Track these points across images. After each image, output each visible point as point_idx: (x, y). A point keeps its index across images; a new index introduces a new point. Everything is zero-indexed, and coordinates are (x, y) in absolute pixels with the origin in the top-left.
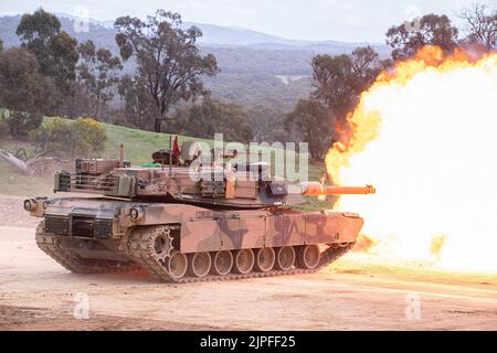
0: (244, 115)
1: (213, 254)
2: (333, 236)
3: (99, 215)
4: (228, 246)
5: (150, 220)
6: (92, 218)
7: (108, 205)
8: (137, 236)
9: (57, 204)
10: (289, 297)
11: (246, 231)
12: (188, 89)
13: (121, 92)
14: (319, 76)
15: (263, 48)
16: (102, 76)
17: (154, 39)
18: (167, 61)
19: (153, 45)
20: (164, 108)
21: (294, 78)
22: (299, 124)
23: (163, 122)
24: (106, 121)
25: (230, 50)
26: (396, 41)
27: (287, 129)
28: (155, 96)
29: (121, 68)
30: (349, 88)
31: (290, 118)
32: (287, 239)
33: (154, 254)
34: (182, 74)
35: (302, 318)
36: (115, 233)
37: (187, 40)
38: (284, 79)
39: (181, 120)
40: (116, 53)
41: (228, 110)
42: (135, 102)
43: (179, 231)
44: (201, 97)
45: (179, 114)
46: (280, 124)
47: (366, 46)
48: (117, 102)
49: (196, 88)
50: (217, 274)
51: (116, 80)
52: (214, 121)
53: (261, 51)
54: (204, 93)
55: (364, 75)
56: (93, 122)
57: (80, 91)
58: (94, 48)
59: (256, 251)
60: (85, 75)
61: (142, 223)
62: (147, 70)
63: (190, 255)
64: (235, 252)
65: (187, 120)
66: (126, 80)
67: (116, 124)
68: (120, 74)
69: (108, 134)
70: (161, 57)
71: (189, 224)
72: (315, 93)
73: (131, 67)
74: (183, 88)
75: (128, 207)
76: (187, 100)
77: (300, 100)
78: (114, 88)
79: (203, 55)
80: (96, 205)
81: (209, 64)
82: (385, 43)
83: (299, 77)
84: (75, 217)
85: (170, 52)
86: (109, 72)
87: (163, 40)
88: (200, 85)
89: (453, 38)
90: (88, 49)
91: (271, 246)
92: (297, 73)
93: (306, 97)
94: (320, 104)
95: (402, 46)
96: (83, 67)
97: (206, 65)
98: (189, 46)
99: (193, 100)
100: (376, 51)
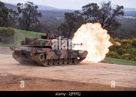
0: (48, 27)
1: (54, 60)
2: (81, 56)
3: (27, 50)
4: (57, 58)
5: (40, 52)
6: (26, 51)
7: (29, 48)
8: (36, 55)
9: (17, 48)
10: (58, 71)
11: (61, 54)
12: (35, 21)
13: (19, 21)
14: (66, 18)
15: (53, 11)
16: (14, 17)
17: (27, 8)
18: (30, 14)
19: (26, 10)
20: (29, 25)
21: (60, 18)
22: (61, 29)
23: (29, 28)
24: (15, 28)
25: (45, 11)
26: (84, 9)
27: (58, 30)
28: (27, 22)
29: (19, 15)
30: (73, 20)
31: (59, 28)
32: (71, 56)
33: (40, 59)
34: (33, 17)
35: (61, 76)
36: (31, 55)
37: (35, 9)
38: (58, 18)
39: (33, 28)
40: (17, 12)
41: (44, 26)
42: (22, 24)
43: (46, 54)
44: (38, 22)
45: (32, 27)
46: (56, 29)
47: (77, 10)
48: (18, 23)
49: (37, 20)
50: (54, 64)
51: (18, 18)
52: (41, 28)
53: (52, 11)
54: (39, 22)
55: (77, 17)
56: (12, 28)
57: (9, 21)
58: (12, 10)
59: (63, 59)
60: (10, 17)
61: (38, 52)
62: (25, 16)
63: (48, 60)
64: (58, 59)
65: (35, 28)
66: (20, 18)
67: (17, 29)
68: (18, 17)
69: (16, 31)
70: (28, 13)
71: (48, 53)
72: (65, 22)
73: (21, 15)
74: (34, 20)
75: (34, 48)
76: (34, 23)
77: (62, 23)
78: (17, 20)
79: (38, 12)
80: (27, 48)
81: (40, 15)
82: (82, 10)
83: (61, 18)
84: (22, 51)
85: (30, 12)
86: (16, 16)
87: (29, 9)
88: (38, 20)
89: (98, 9)
90: (11, 11)
91: (67, 58)
92: (61, 17)
93: (63, 23)
94: (66, 24)
95: (86, 11)
96: (10, 15)
97: (39, 15)
98: (35, 10)
99: (36, 23)
100: (80, 12)
